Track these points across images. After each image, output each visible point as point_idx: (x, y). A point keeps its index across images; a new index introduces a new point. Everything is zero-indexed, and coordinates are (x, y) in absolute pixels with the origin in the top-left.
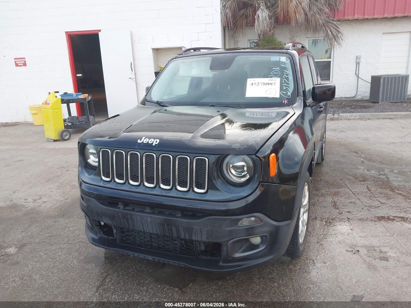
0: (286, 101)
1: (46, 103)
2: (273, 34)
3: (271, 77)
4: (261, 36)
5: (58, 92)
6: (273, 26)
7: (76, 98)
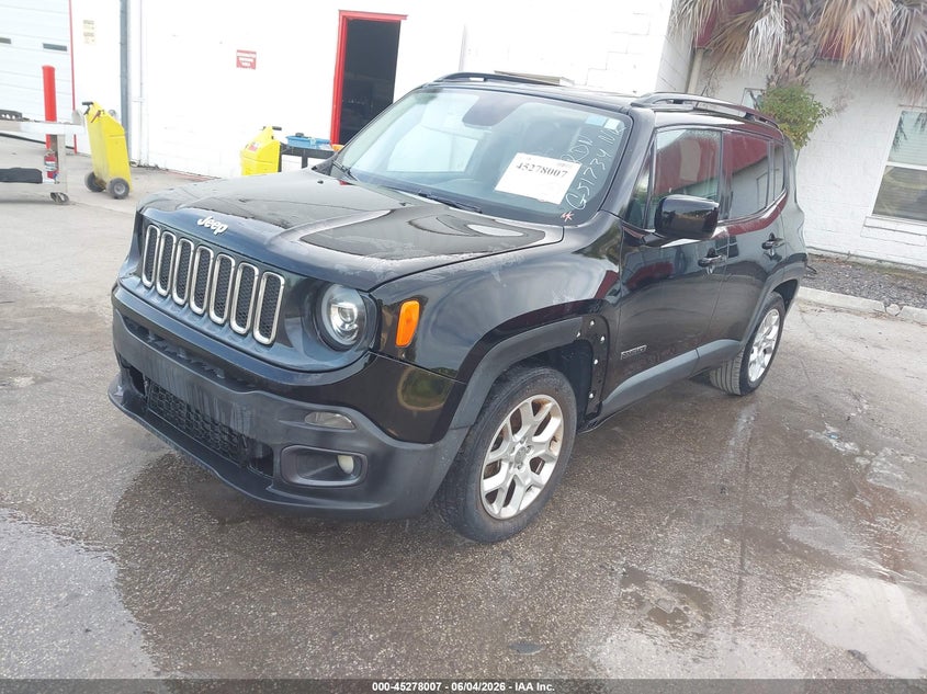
0: (568, 216)
1: (252, 148)
2: (804, 83)
3: (565, 158)
4: (773, 83)
5: (280, 129)
6: (807, 63)
7: (315, 148)
